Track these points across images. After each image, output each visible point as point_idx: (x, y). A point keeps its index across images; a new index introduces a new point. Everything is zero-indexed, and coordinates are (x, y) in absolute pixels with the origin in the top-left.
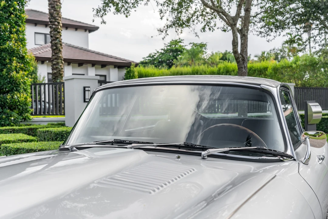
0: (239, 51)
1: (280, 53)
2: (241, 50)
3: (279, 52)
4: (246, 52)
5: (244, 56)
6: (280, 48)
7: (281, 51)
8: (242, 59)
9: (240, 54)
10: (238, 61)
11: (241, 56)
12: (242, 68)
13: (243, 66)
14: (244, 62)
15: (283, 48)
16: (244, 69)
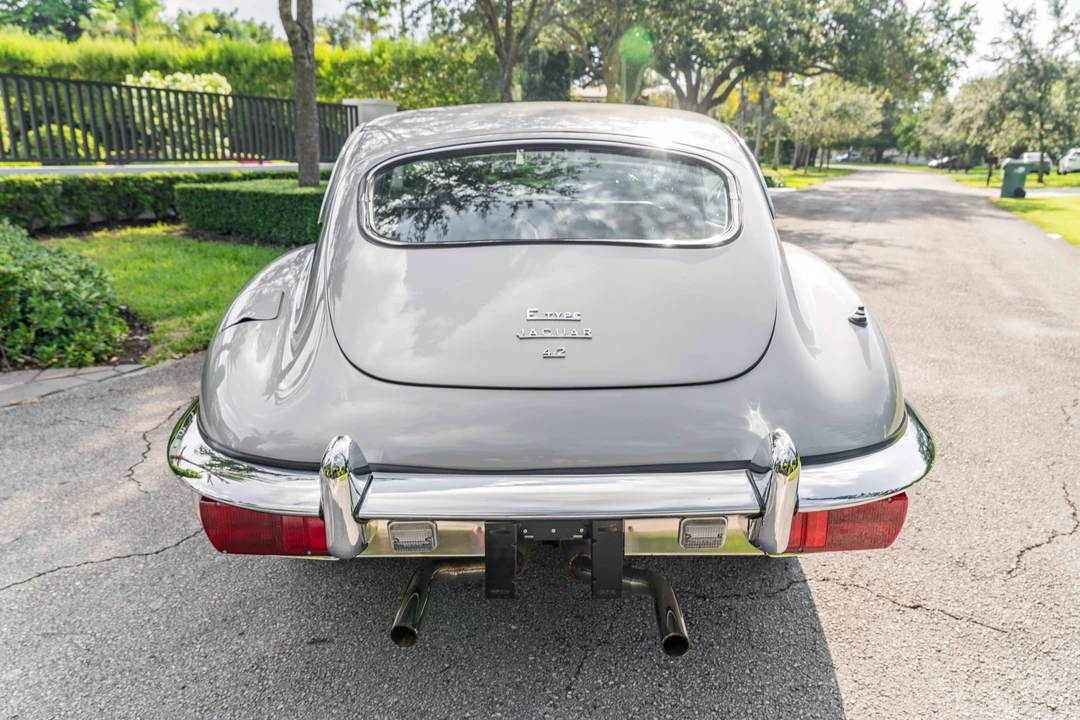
0: (295, 16)
1: (338, 30)
2: (299, 14)
4: (311, 18)
5: (307, 28)
6: (338, 18)
7: (341, 25)
8: (302, 37)
9: (298, 22)
10: (293, 39)
11: (298, 28)
12: (303, 57)
13: (305, 54)
14: (306, 44)
16: (307, 61)
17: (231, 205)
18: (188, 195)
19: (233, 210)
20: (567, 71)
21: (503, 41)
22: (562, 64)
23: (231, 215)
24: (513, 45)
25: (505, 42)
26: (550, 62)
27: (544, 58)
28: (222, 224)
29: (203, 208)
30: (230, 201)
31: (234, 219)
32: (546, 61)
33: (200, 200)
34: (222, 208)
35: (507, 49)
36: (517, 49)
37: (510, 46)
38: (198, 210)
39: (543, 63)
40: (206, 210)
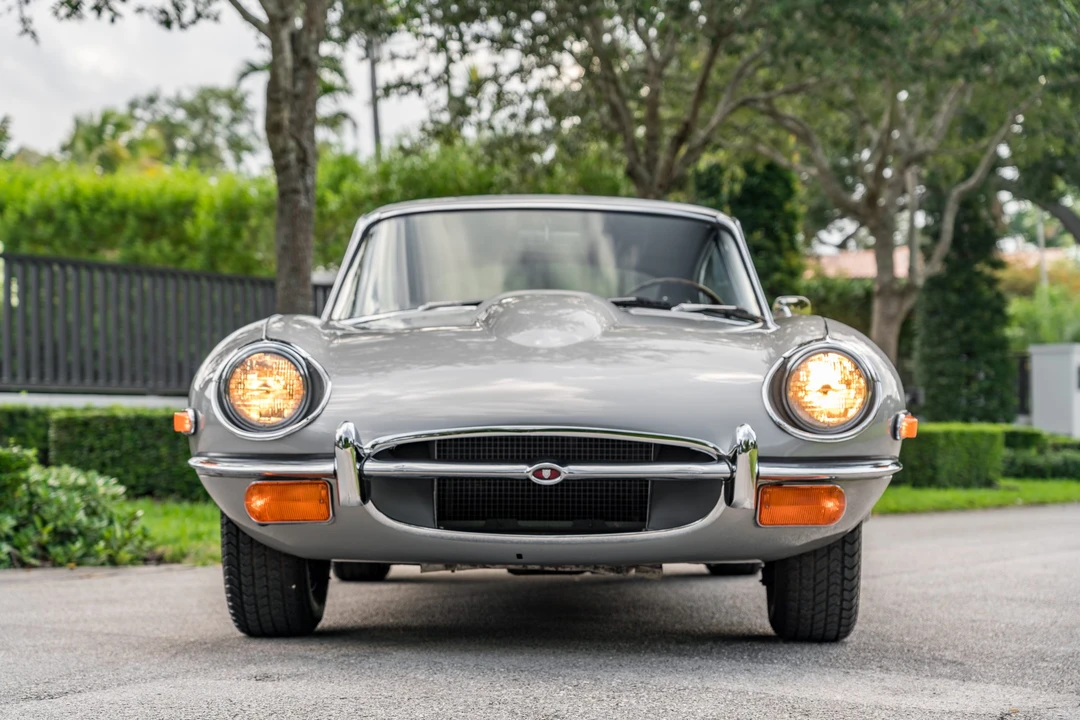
1: (185, 126)
3: (180, 115)
5: (306, 144)
6: (188, 95)
7: (193, 112)
8: (298, 158)
9: (292, 135)
10: (283, 162)
11: (292, 144)
12: (296, 191)
13: (300, 185)
14: (303, 170)
15: (205, 101)
17: (160, 443)
18: (77, 430)
19: (164, 451)
20: (788, 207)
21: (641, 150)
22: (778, 191)
23: (158, 460)
24: (663, 157)
25: (647, 152)
26: (747, 189)
27: (733, 179)
28: (138, 477)
29: (104, 450)
30: (160, 435)
31: (164, 465)
32: (737, 188)
33: (100, 436)
34: (144, 448)
35: (651, 165)
36: (670, 167)
37: (655, 160)
38: (93, 456)
39: (731, 192)
40: (109, 454)
